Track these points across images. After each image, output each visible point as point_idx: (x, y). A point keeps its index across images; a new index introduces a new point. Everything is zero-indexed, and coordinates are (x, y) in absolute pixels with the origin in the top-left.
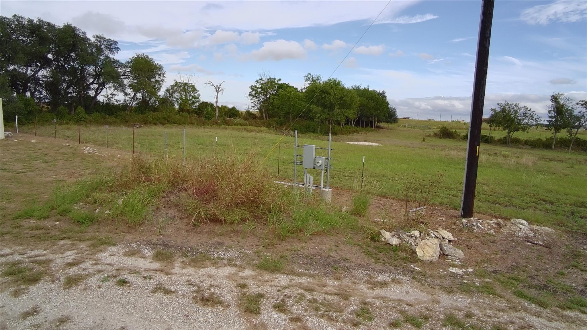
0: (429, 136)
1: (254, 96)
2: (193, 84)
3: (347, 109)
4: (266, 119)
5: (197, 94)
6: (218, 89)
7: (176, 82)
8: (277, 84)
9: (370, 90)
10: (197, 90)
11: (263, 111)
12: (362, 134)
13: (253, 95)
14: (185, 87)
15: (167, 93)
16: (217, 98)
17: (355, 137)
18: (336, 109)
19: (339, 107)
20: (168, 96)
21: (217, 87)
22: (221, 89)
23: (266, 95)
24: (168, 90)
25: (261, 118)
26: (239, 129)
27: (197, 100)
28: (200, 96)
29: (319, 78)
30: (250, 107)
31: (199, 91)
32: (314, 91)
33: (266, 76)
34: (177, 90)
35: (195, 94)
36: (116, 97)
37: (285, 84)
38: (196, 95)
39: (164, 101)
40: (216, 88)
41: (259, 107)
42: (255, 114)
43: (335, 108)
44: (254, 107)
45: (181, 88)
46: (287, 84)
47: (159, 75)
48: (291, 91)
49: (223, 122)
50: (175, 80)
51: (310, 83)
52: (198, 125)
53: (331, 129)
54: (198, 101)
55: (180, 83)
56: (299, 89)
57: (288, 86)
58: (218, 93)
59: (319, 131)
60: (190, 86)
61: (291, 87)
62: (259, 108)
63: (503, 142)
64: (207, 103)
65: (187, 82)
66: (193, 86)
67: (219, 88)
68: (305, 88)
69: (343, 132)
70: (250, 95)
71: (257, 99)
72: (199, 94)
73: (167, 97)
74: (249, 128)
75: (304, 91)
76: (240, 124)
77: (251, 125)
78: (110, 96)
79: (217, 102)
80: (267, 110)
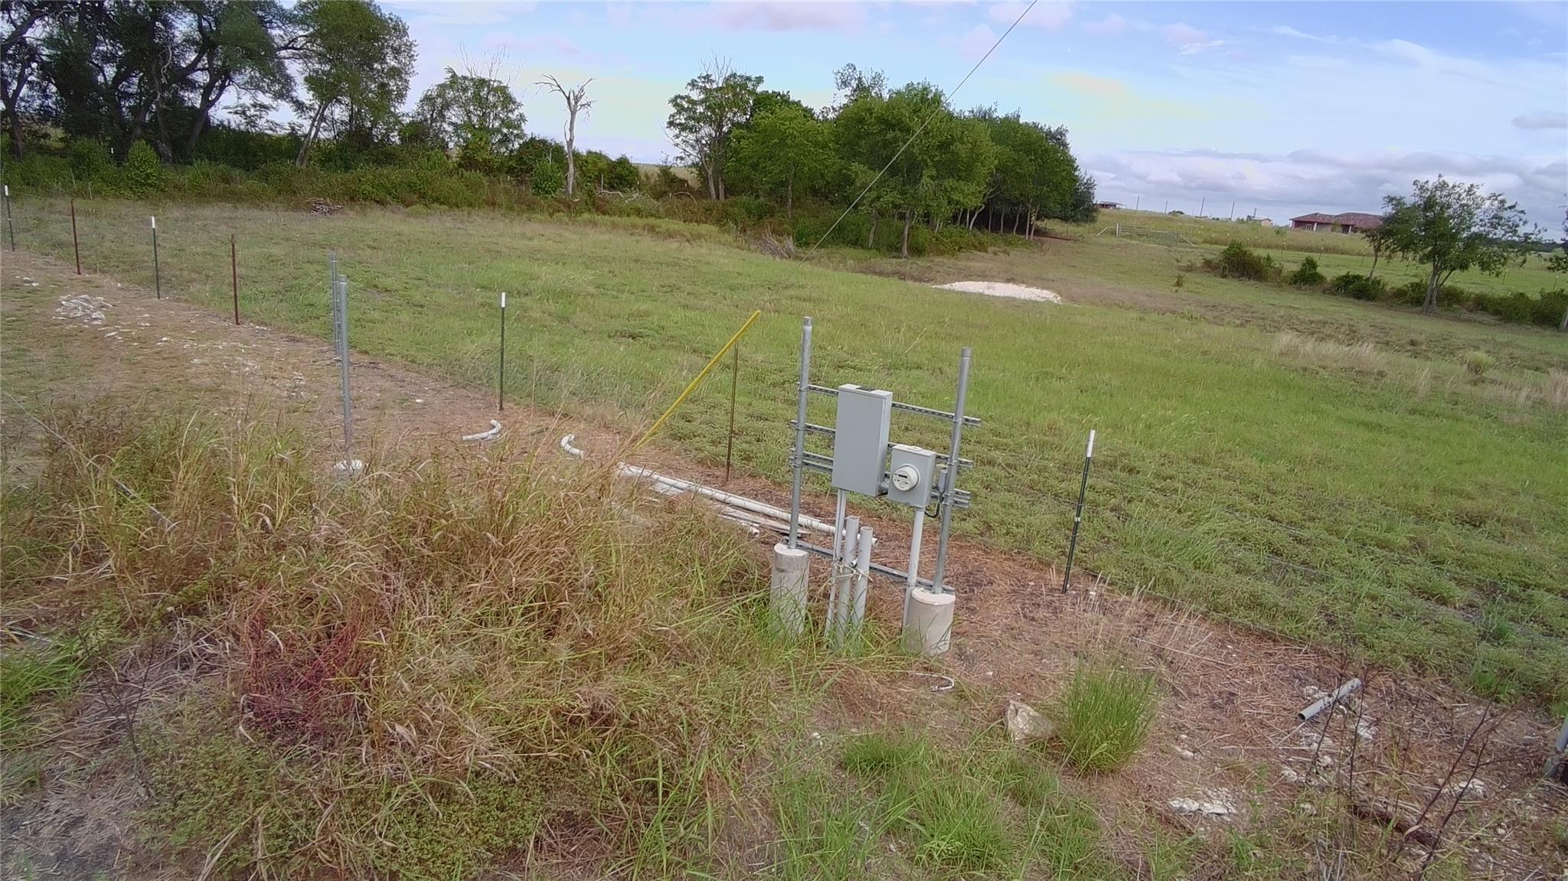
0: (1190, 269)
1: (683, 127)
2: (505, 85)
3: (960, 178)
4: (718, 197)
5: (516, 112)
6: (576, 103)
7: (452, 77)
8: (752, 93)
9: (1021, 121)
10: (514, 103)
11: (710, 172)
12: (995, 254)
13: (680, 124)
14: (480, 91)
15: (425, 108)
16: (571, 129)
17: (976, 265)
18: (925, 180)
19: (934, 173)
20: (429, 116)
21: (572, 97)
22: (583, 101)
23: (720, 127)
24: (428, 99)
25: (702, 193)
26: (634, 226)
27: (515, 132)
28: (524, 120)
29: (877, 79)
30: (670, 159)
31: (520, 105)
32: (861, 121)
33: (720, 68)
34: (455, 100)
35: (510, 115)
36: (272, 116)
37: (779, 94)
38: (513, 116)
39: (418, 133)
40: (568, 99)
41: (697, 160)
42: (686, 181)
43: (921, 176)
44: (682, 158)
45: (469, 94)
46: (784, 96)
47: (397, 51)
48: (793, 116)
49: (587, 204)
50: (450, 70)
51: (853, 95)
52: (511, 209)
53: (908, 235)
54: (517, 136)
55: (465, 78)
56: (817, 111)
57: (784, 100)
58: (573, 113)
59: (871, 241)
60: (496, 90)
61: (794, 103)
62: (697, 164)
63: (1414, 298)
64: (543, 142)
65: (486, 77)
66: (502, 90)
67: (577, 100)
68: (833, 109)
69: (942, 248)
70: (671, 124)
71: (692, 137)
72: (521, 115)
73: (426, 120)
74: (666, 224)
75: (831, 116)
76: (639, 212)
77: (670, 214)
78: (252, 110)
79: (571, 140)
80: (721, 172)
